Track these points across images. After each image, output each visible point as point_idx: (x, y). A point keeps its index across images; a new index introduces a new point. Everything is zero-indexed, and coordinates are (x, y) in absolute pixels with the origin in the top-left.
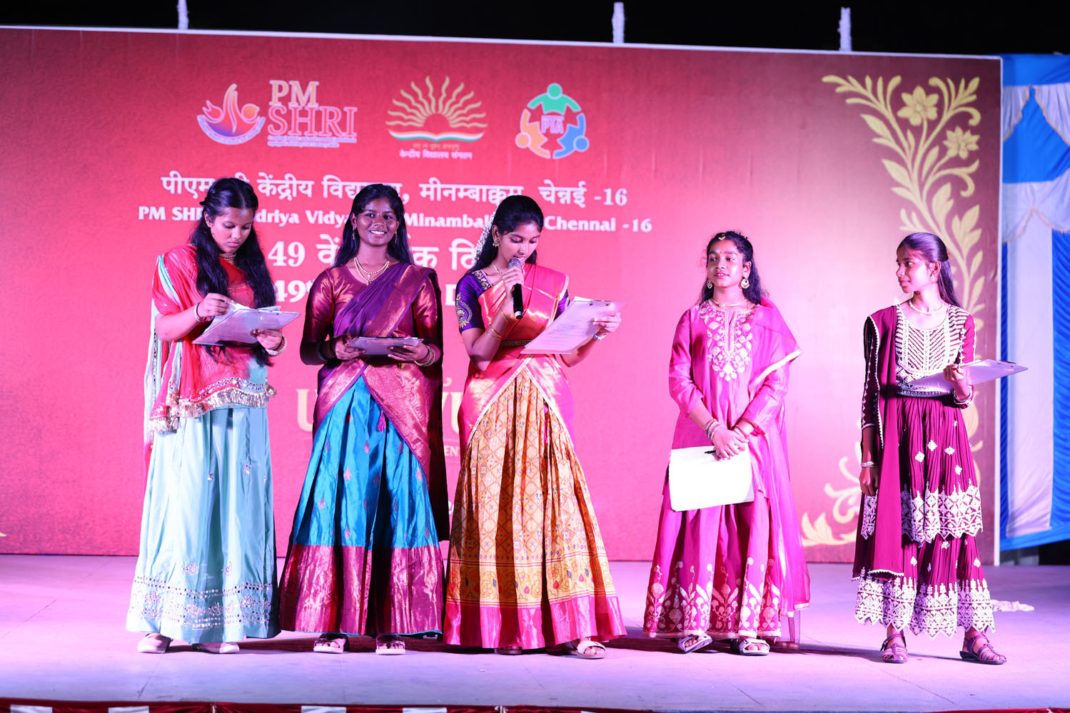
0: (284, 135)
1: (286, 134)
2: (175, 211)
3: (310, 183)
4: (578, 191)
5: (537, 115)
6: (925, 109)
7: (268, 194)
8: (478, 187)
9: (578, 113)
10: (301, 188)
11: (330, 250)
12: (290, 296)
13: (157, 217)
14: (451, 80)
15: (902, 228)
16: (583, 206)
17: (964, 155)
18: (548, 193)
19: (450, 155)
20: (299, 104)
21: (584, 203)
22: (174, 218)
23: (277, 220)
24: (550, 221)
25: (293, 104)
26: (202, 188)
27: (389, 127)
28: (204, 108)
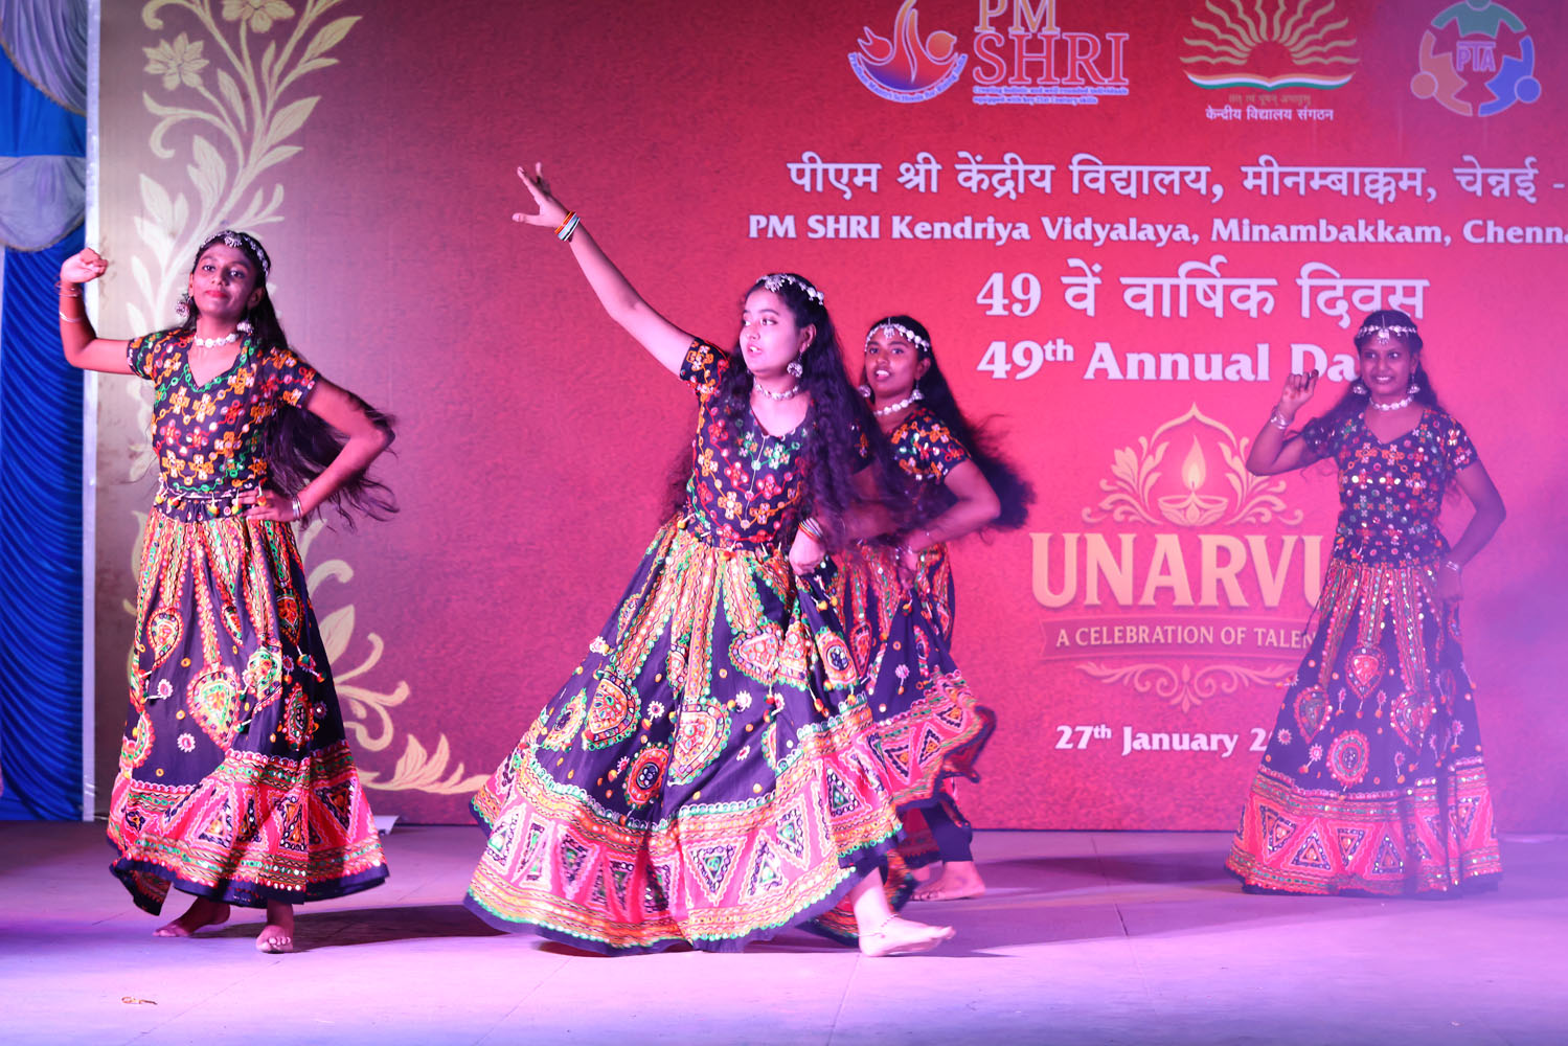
0: (998, 85)
1: (1005, 82)
2: (812, 222)
3: (1049, 169)
4: (1526, 174)
7: (975, 190)
8: (1345, 170)
9: (1521, 35)
10: (1032, 178)
11: (1085, 286)
12: (1017, 369)
13: (781, 234)
16: (1533, 200)
18: (1471, 178)
19: (1295, 114)
20: (1027, 30)
21: (1533, 195)
22: (811, 235)
23: (991, 235)
24: (1476, 231)
25: (1015, 30)
26: (859, 181)
27: (1186, 66)
28: (860, 41)
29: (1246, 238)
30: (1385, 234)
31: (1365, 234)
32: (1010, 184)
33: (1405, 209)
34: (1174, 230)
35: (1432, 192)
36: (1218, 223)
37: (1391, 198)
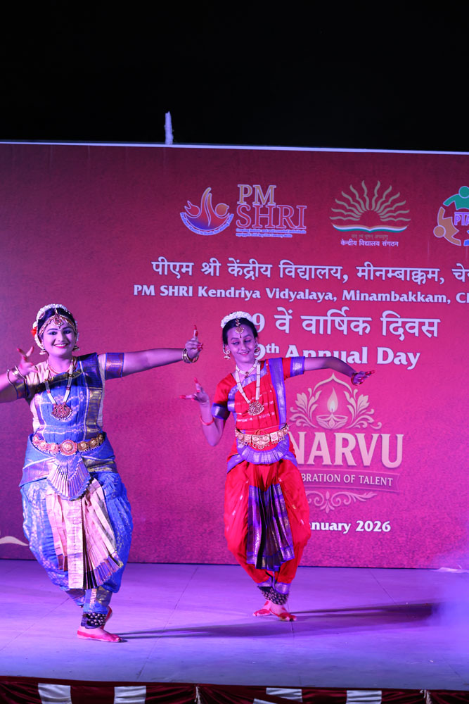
0: (247, 228)
1: (250, 227)
2: (162, 288)
3: (269, 266)
5: (450, 211)
7: (236, 275)
8: (403, 269)
10: (262, 270)
11: (285, 319)
13: (148, 293)
14: (381, 184)
18: (460, 274)
19: (381, 244)
20: (261, 203)
22: (162, 294)
23: (243, 296)
24: (461, 295)
25: (256, 203)
26: (184, 270)
28: (185, 207)
29: (358, 299)
30: (420, 298)
31: (412, 298)
32: (252, 273)
33: (430, 287)
34: (325, 295)
35: (442, 279)
36: (345, 292)
37: (424, 282)
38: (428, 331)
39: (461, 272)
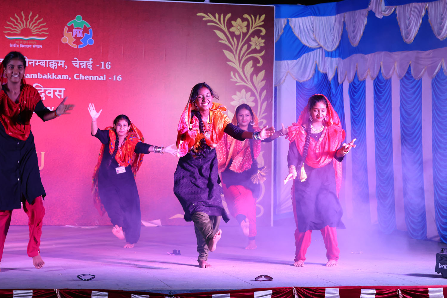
4: (90, 63)
5: (71, 29)
6: (241, 28)
8: (45, 61)
9: (89, 28)
14: (32, 13)
15: (231, 80)
16: (91, 69)
17: (258, 48)
18: (76, 63)
19: (32, 46)
21: (91, 68)
24: (77, 76)
27: (5, 33)
30: (54, 77)
31: (49, 77)
33: (59, 71)
35: (66, 66)
37: (56, 68)
38: (58, 95)
39: (77, 63)
